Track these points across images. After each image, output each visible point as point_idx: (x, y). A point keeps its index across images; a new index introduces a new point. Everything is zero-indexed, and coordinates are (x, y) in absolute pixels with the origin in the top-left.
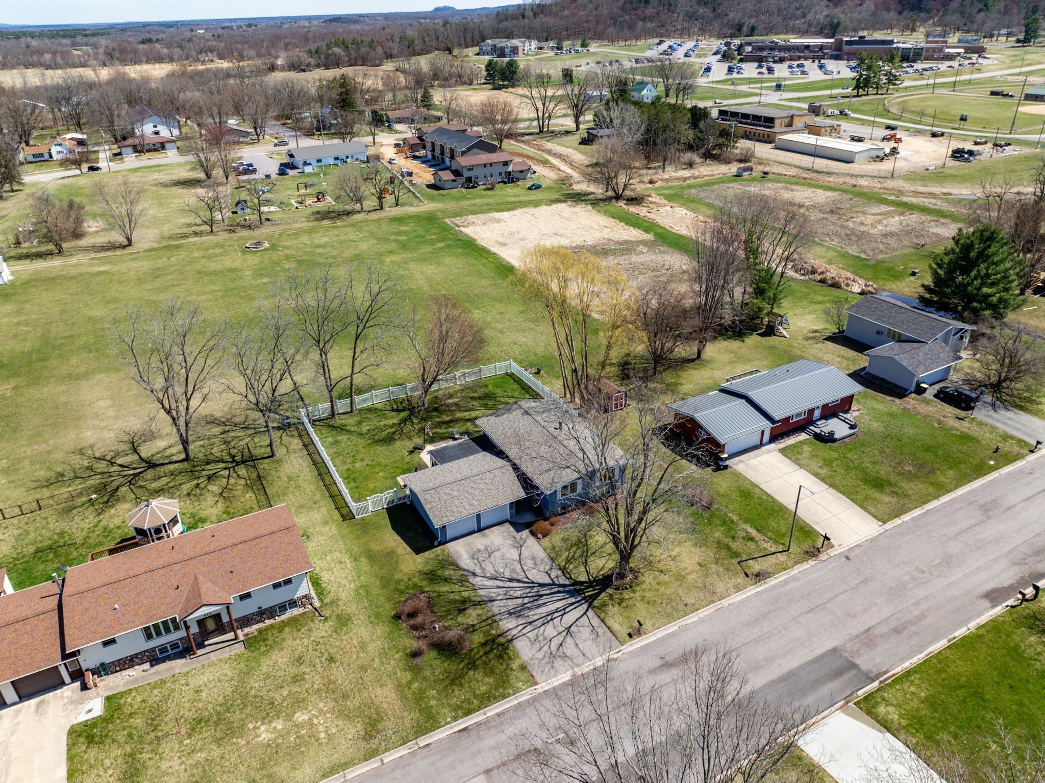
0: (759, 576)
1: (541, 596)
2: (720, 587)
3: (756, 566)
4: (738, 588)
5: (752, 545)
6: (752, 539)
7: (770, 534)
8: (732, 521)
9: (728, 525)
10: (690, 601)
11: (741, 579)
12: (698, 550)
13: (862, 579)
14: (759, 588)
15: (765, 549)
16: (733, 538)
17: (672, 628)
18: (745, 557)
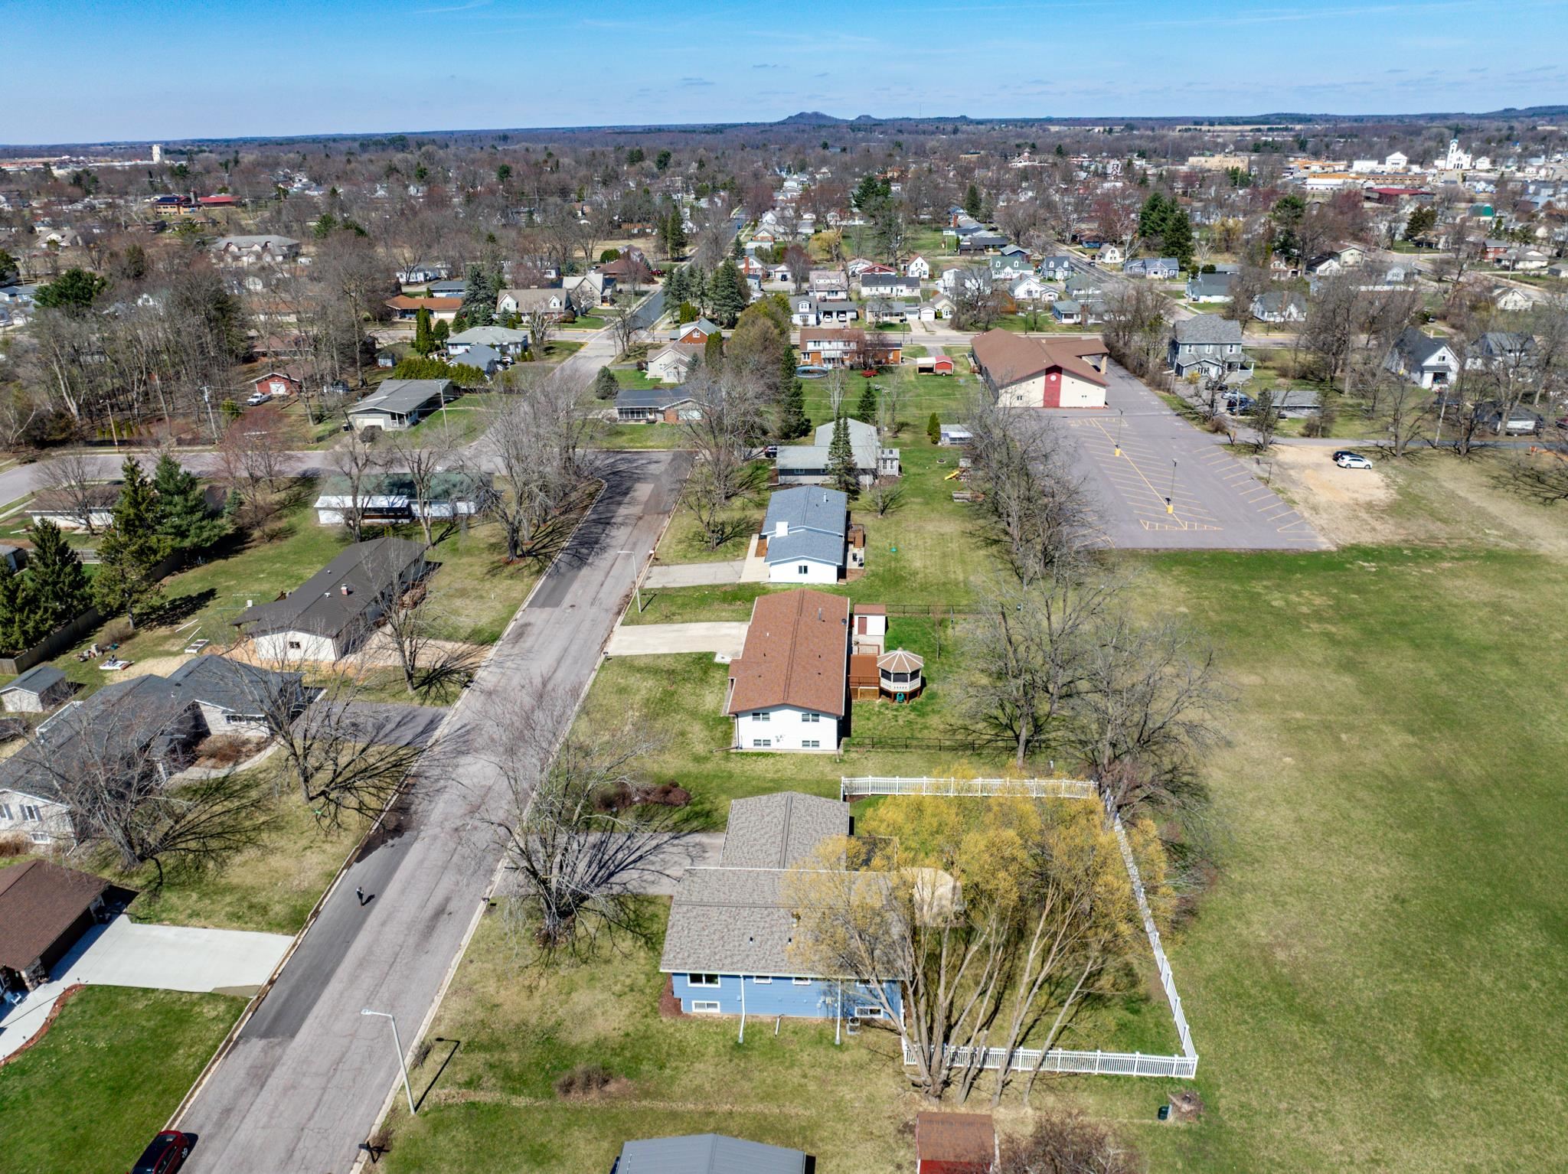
0: (424, 1053)
1: (600, 869)
2: (457, 1004)
3: (438, 1056)
4: (438, 1020)
5: (462, 1077)
6: (469, 1084)
7: (453, 1114)
8: (514, 1091)
9: (513, 1081)
10: (471, 968)
11: (441, 1030)
12: (516, 1020)
13: (297, 1155)
14: (416, 1042)
15: (443, 1087)
16: (492, 1066)
17: (466, 941)
18: (457, 1054)
